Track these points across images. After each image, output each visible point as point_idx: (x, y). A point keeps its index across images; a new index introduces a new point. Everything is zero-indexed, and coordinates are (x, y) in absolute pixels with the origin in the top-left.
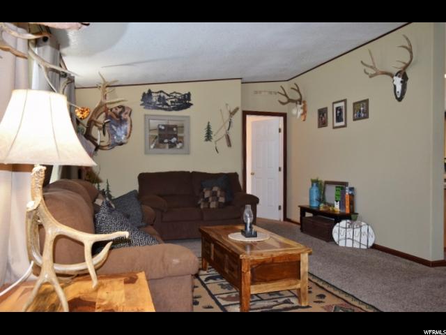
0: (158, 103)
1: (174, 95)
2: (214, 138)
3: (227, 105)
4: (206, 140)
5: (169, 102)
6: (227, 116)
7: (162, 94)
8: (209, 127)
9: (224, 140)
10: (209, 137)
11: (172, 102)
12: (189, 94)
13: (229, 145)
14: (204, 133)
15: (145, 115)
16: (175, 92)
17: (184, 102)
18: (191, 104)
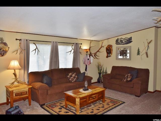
0: (120, 42)
1: (126, 39)
2: (141, 54)
3: (147, 39)
4: (138, 55)
5: (124, 42)
6: (147, 44)
7: (121, 39)
8: (139, 50)
9: (145, 55)
10: (138, 53)
11: (125, 41)
12: (131, 38)
13: (147, 57)
14: (137, 52)
15: (116, 47)
16: (126, 38)
17: (129, 41)
18: (132, 41)
